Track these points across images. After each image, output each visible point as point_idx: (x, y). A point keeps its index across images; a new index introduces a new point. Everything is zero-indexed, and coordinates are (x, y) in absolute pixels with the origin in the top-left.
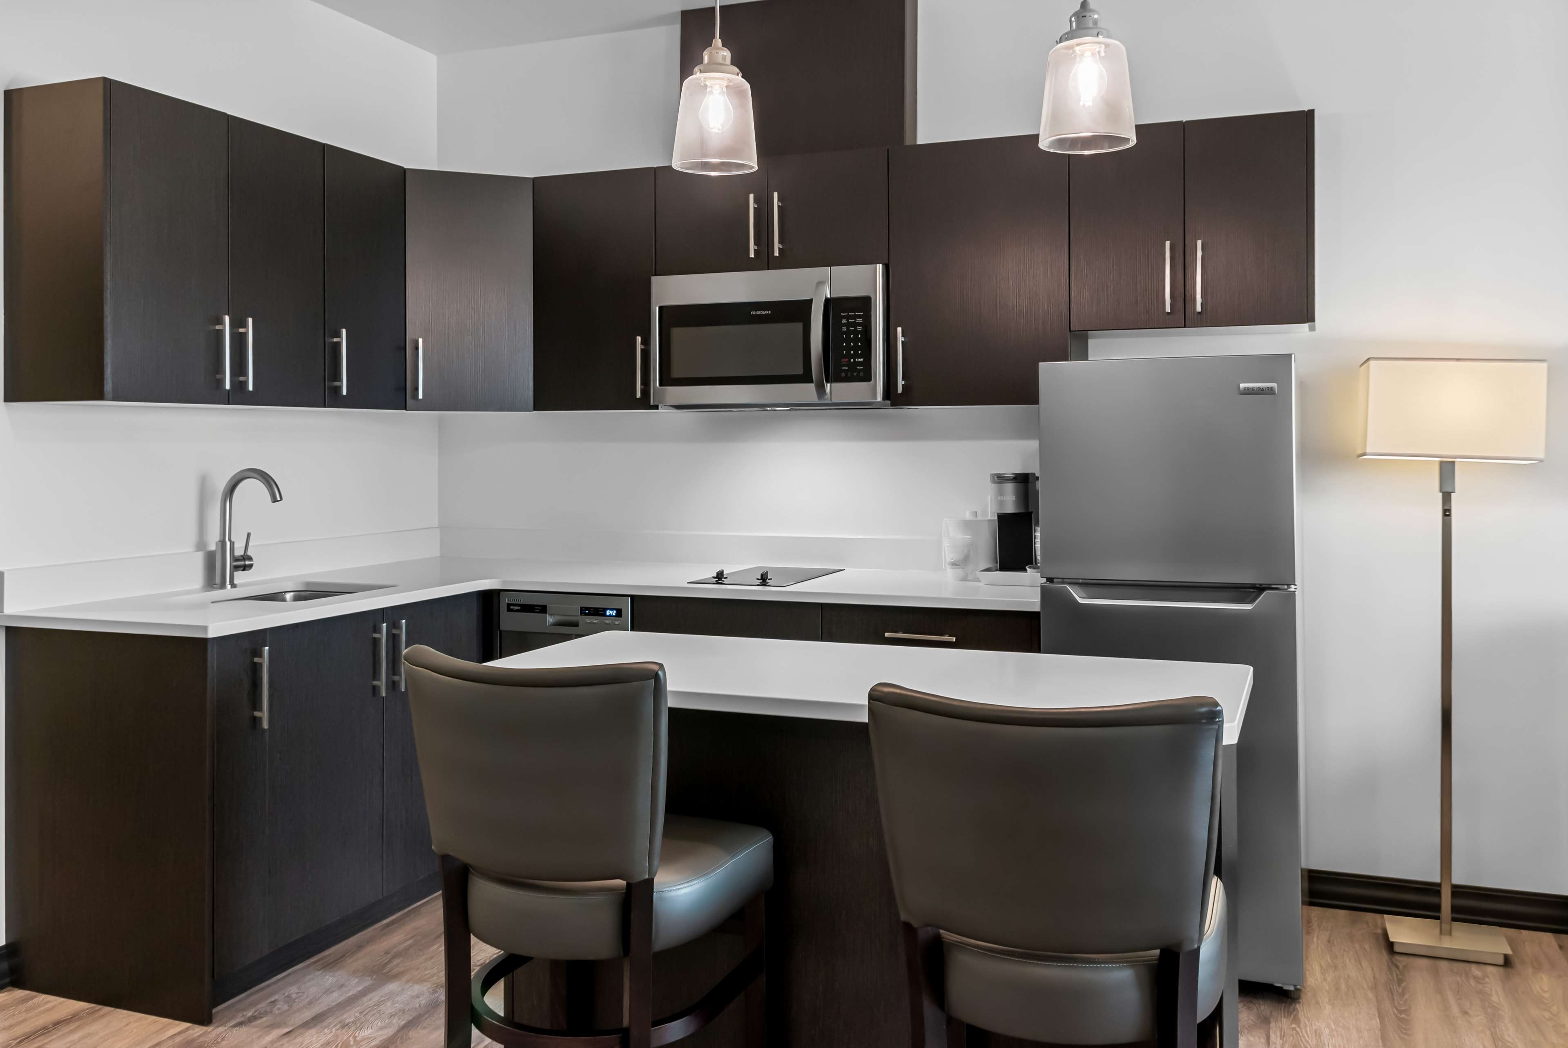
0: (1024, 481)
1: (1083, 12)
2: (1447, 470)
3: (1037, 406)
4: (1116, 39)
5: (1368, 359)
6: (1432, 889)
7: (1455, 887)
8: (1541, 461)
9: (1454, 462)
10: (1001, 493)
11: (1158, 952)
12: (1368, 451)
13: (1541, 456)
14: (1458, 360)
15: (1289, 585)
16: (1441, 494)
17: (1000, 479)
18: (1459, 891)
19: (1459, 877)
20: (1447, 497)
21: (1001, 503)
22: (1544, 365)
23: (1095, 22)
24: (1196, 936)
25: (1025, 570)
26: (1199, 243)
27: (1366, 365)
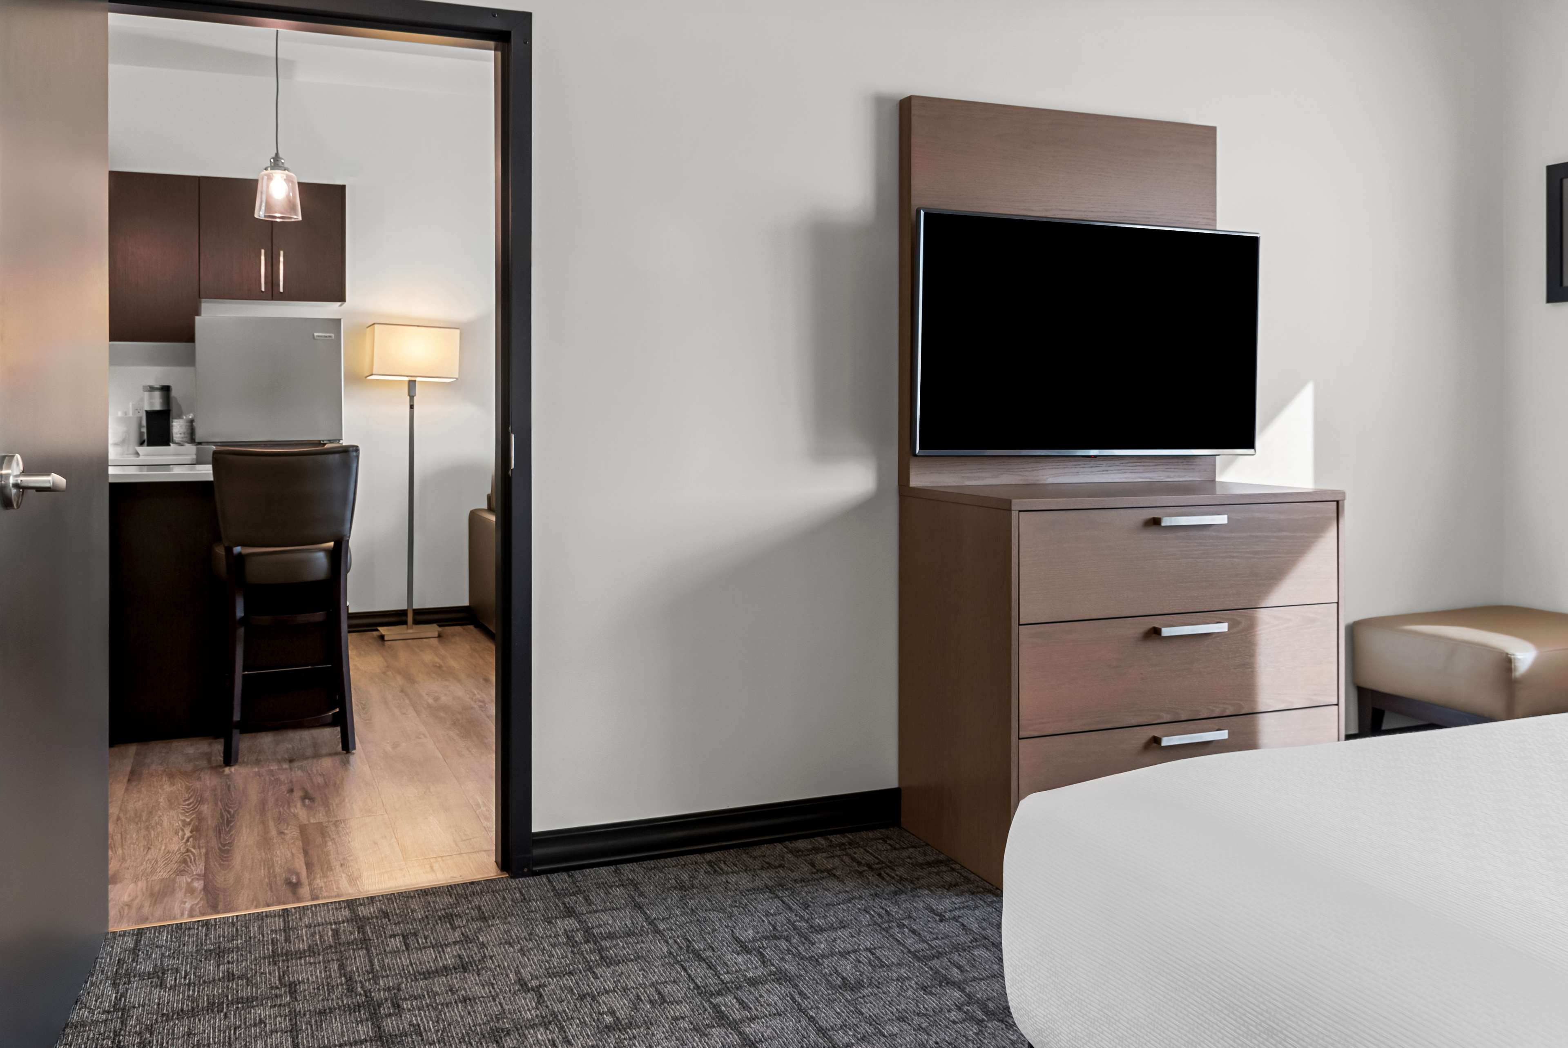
0: (166, 390)
1: (277, 158)
2: (412, 384)
3: (193, 344)
4: (294, 173)
5: (374, 324)
6: (403, 613)
7: (414, 610)
8: (457, 379)
9: (415, 381)
10: (151, 397)
11: (332, 544)
12: (374, 373)
13: (457, 376)
14: (418, 326)
15: (339, 440)
16: (408, 397)
17: (152, 389)
18: (418, 612)
19: (415, 606)
20: (412, 398)
21: (151, 404)
22: (458, 331)
23: (283, 163)
24: (348, 535)
25: (169, 445)
26: (282, 253)
27: (372, 327)
